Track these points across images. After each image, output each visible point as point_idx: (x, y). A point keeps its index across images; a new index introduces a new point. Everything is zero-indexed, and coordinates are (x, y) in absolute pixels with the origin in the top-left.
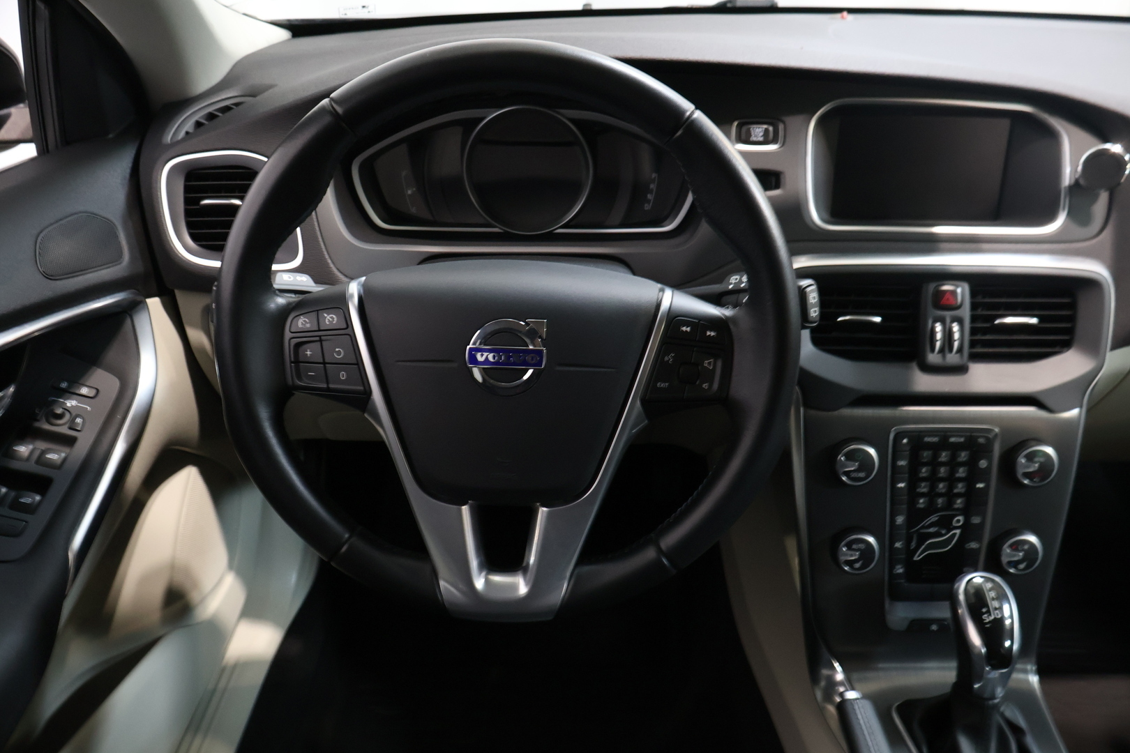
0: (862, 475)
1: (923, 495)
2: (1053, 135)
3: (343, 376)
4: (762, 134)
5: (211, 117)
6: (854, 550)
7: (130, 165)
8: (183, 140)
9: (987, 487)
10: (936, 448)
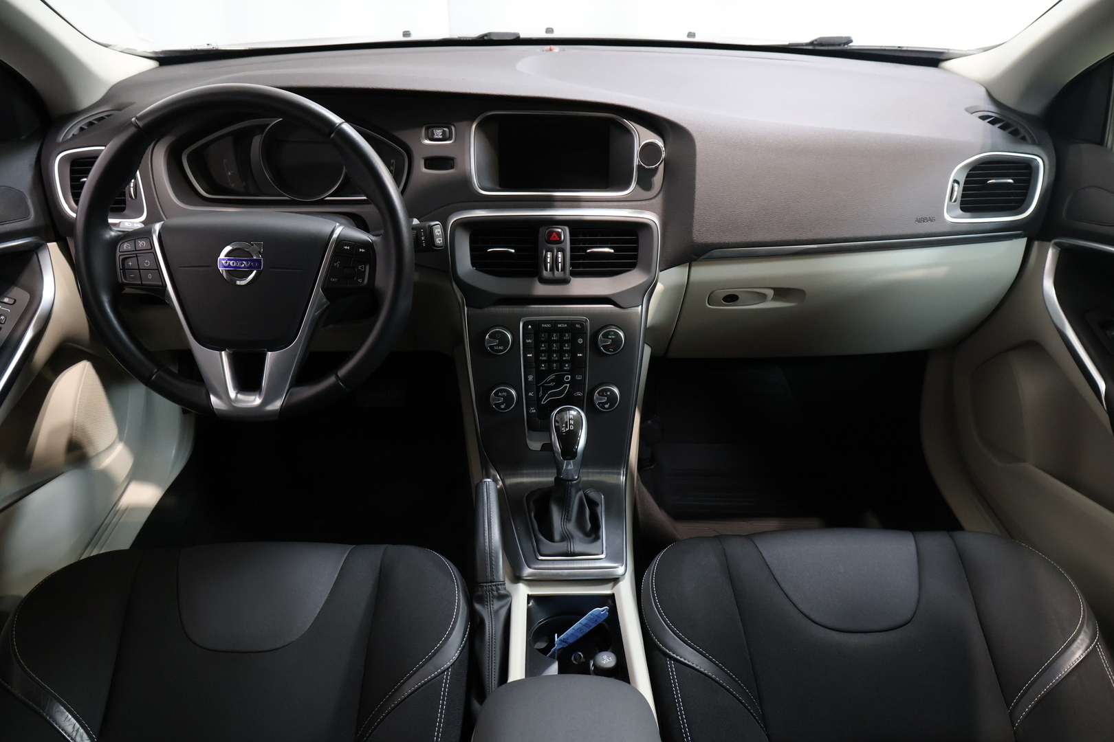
0: (501, 348)
1: (544, 362)
2: (628, 132)
3: (150, 276)
4: (441, 134)
5: (91, 124)
6: (500, 396)
7: (35, 156)
8: (71, 139)
9: (585, 356)
10: (549, 331)
